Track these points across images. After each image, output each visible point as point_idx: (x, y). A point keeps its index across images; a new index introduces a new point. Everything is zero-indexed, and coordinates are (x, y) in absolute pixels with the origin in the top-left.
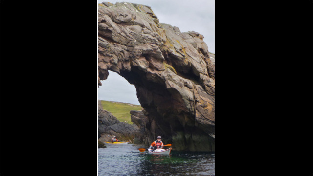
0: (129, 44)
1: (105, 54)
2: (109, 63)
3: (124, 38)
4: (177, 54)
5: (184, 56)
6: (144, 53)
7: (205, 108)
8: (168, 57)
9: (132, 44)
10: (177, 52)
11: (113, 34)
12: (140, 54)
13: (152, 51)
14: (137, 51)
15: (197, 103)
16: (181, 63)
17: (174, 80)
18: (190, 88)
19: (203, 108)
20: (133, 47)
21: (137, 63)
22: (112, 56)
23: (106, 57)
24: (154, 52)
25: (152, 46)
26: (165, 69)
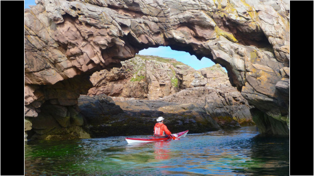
0: (162, 14)
1: (98, 26)
2: (108, 36)
3: (154, 8)
4: (239, 19)
5: (248, 19)
6: (181, 21)
7: (258, 78)
8: (227, 23)
9: (164, 14)
10: (240, 16)
11: (141, 6)
12: (176, 23)
13: (193, 18)
14: (172, 21)
15: (247, 73)
16: (246, 28)
17: (224, 49)
18: (241, 56)
19: (254, 79)
20: (166, 17)
21: (171, 34)
22: (108, 28)
23: (102, 30)
24: (196, 19)
25: (193, 12)
26: (215, 37)
